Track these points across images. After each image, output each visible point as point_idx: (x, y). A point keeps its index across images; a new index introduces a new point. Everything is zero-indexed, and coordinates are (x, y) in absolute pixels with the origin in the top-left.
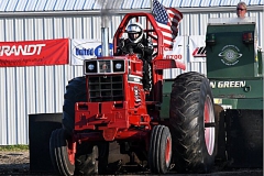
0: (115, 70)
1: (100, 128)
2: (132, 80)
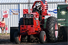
0: (31, 17)
1: (27, 32)
2: (36, 19)
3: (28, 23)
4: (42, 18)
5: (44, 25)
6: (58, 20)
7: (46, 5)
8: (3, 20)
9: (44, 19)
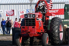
2: (38, 20)
3: (30, 23)
4: (45, 19)
5: (48, 27)
6: (64, 21)
7: (51, 4)
8: (20, 20)
9: (48, 20)
